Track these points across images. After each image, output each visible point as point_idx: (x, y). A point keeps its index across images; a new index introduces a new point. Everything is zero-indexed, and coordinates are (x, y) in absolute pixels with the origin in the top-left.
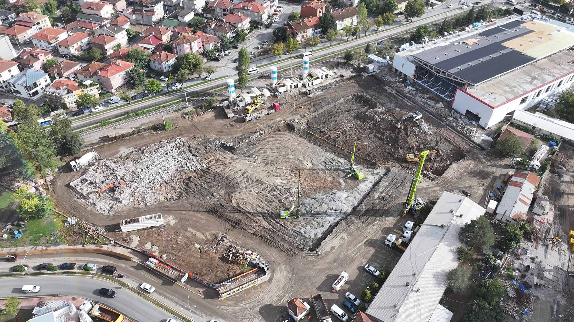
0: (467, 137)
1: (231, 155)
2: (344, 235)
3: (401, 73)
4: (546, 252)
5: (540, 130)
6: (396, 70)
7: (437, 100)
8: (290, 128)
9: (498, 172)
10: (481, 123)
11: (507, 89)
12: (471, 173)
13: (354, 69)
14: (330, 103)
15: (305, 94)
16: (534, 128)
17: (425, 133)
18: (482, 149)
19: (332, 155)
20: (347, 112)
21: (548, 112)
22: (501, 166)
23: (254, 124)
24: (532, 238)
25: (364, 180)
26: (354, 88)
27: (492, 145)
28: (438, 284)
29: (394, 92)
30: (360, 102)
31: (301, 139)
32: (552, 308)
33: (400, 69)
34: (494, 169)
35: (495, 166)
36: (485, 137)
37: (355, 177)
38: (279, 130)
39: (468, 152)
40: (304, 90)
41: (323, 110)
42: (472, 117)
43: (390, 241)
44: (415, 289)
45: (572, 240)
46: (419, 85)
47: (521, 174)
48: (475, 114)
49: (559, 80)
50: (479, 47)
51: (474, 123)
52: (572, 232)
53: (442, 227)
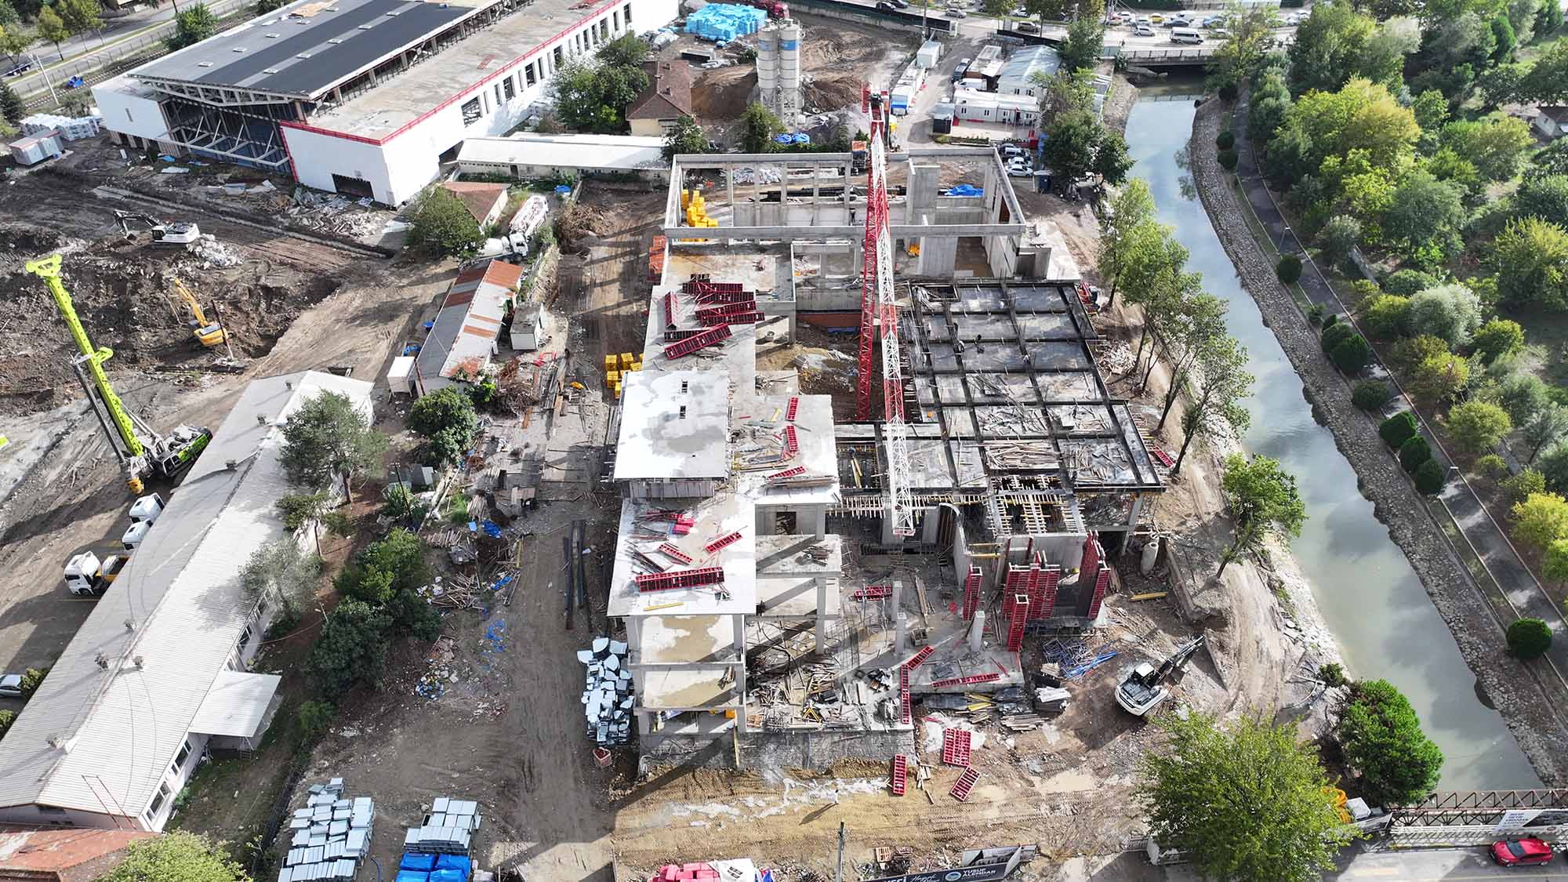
0: (346, 240)
3: (138, 140)
4: (549, 425)
5: (530, 168)
7: (254, 176)
9: (425, 294)
10: (378, 195)
11: (421, 94)
12: (354, 319)
16: (514, 168)
17: (218, 265)
18: (389, 254)
21: (543, 129)
22: (436, 278)
24: (512, 405)
25: (14, 450)
27: (413, 238)
28: (218, 619)
29: (122, 194)
32: (567, 542)
33: (131, 131)
34: (418, 290)
35: (422, 281)
36: (394, 226)
39: (345, 274)
42: (353, 189)
43: (77, 577)
44: (130, 664)
45: (611, 375)
46: (201, 157)
47: (474, 274)
48: (353, 176)
49: (551, 48)
50: (333, 16)
51: (363, 202)
52: (611, 359)
53: (231, 467)
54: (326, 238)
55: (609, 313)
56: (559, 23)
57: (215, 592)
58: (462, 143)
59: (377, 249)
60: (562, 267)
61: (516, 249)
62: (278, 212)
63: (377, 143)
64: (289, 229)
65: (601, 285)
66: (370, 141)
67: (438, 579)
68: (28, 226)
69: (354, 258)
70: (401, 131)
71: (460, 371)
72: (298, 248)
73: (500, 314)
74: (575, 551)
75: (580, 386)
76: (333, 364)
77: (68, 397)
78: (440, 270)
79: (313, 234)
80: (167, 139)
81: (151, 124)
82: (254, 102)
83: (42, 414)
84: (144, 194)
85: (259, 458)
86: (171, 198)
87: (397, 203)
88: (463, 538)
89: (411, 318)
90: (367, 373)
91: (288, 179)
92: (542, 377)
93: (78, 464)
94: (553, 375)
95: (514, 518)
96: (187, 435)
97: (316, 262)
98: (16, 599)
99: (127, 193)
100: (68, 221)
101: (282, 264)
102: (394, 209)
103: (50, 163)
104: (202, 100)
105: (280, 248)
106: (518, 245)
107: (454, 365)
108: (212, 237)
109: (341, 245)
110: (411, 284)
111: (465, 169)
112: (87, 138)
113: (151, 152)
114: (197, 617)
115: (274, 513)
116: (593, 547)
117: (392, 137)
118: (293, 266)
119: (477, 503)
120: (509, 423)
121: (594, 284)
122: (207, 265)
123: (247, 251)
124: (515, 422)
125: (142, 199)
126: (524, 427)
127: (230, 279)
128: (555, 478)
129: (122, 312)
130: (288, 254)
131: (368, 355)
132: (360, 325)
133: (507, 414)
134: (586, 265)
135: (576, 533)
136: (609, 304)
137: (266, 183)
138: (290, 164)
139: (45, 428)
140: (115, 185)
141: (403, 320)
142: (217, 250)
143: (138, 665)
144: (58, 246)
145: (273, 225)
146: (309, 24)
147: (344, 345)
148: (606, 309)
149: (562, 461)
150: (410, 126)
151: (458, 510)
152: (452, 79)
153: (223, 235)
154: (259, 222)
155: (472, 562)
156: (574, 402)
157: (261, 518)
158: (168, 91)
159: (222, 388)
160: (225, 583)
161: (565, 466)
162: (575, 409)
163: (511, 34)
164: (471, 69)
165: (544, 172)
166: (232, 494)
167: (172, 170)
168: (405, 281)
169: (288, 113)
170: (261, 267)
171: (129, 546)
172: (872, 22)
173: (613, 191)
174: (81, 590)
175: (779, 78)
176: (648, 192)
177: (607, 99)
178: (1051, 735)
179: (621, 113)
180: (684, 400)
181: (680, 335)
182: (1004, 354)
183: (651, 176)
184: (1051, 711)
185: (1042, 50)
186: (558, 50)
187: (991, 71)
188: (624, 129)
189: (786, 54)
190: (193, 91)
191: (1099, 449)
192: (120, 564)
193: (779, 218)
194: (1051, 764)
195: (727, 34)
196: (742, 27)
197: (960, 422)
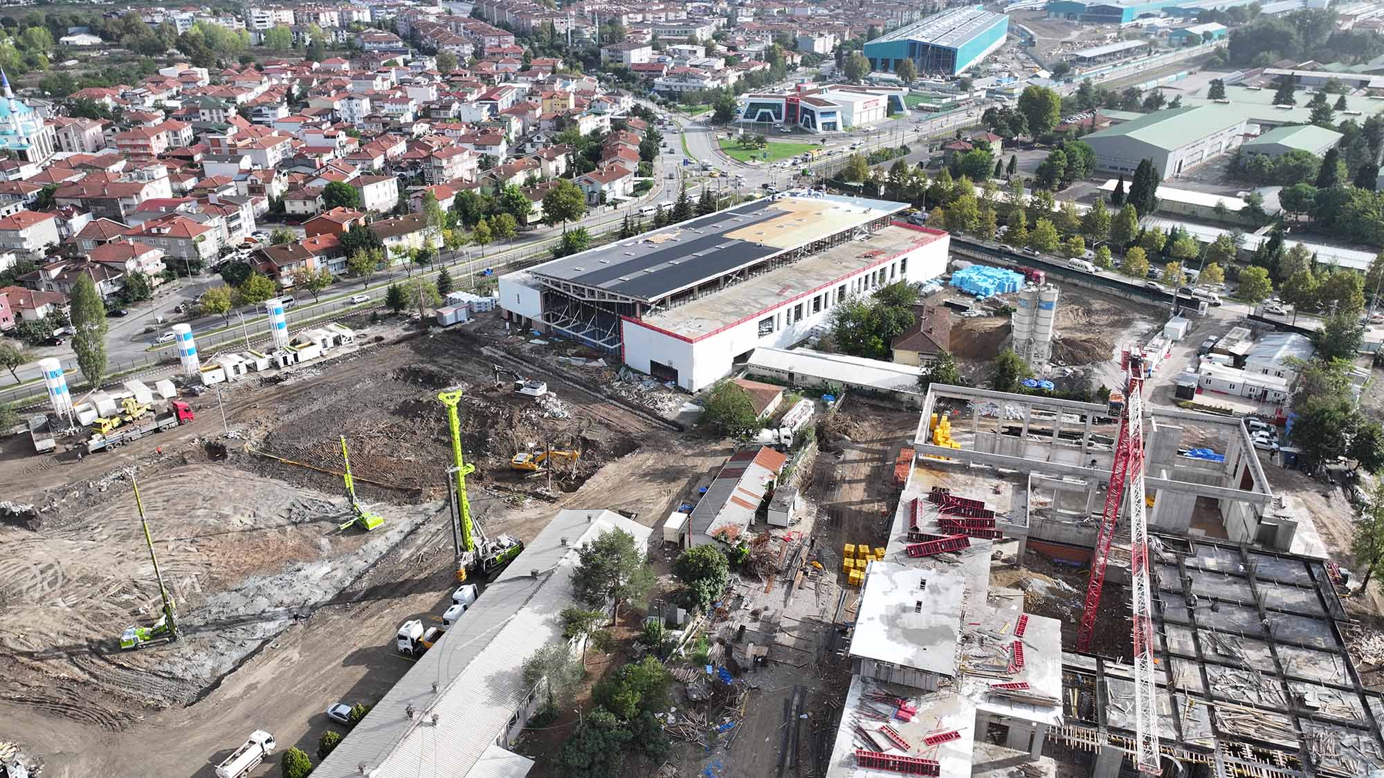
0: (651, 413)
1: (24, 533)
2: (295, 654)
3: (519, 317)
5: (804, 377)
6: (511, 314)
7: (591, 353)
8: (215, 452)
9: (704, 465)
10: (682, 381)
11: (730, 309)
12: (645, 475)
14: (335, 390)
15: (275, 380)
16: (791, 375)
17: (554, 417)
18: (678, 429)
19: (313, 493)
20: (380, 405)
21: (821, 347)
22: (715, 453)
23: (113, 455)
24: (760, 571)
25: (381, 531)
27: (701, 419)
29: (499, 354)
30: (415, 382)
31: (237, 473)
32: (788, 703)
33: (516, 310)
34: (698, 461)
35: (703, 454)
36: (689, 407)
37: (360, 528)
38: (184, 462)
39: (646, 438)
41: (315, 407)
42: (664, 374)
43: (405, 638)
44: (429, 719)
45: (848, 562)
46: (559, 335)
47: (747, 455)
48: (667, 364)
49: (837, 286)
50: (675, 244)
51: (668, 385)
52: (849, 548)
53: (534, 575)
54: (635, 408)
55: (853, 507)
56: (846, 267)
57: (501, 675)
58: (753, 350)
59: (673, 423)
60: (818, 461)
61: (783, 441)
62: (605, 383)
63: (690, 341)
64: (610, 397)
65: (850, 482)
66: (685, 339)
67: (673, 709)
68: (433, 368)
69: (653, 427)
70: (710, 335)
71: (723, 533)
72: (615, 413)
73: (763, 492)
74: (793, 713)
75: (820, 566)
76: (622, 508)
77: (430, 497)
78: (718, 448)
79: (627, 404)
80: (539, 319)
81: (531, 306)
82: (607, 300)
83: (410, 506)
84: (514, 356)
85: (556, 573)
86: (531, 361)
87: (695, 390)
88: (700, 678)
89: (689, 483)
90: (647, 520)
91: (617, 359)
92: (788, 551)
93: (425, 549)
94: (797, 552)
95: (745, 670)
96: (506, 543)
97: (625, 425)
98: (360, 645)
99: (503, 354)
100: (459, 368)
101: (600, 423)
102: (692, 394)
103: (458, 326)
104: (571, 294)
105: (600, 411)
106: (785, 437)
107: (718, 527)
108: (554, 395)
109: (646, 416)
110: (694, 455)
111: (751, 370)
112: (486, 312)
113: (524, 326)
114: (484, 693)
115: (558, 620)
116: (810, 714)
117: (703, 338)
118: (607, 426)
119: (715, 650)
120: (754, 585)
121: (843, 480)
122: (546, 415)
123: (577, 408)
124: (759, 585)
125: (512, 360)
126: (766, 592)
127: (560, 428)
128: (786, 643)
129: (480, 439)
130: (606, 416)
131: (651, 506)
132: (649, 481)
133: (754, 577)
134: (839, 463)
135: (796, 698)
136: (854, 500)
137: (601, 360)
138: (621, 349)
139: (409, 517)
140: (496, 347)
141: (683, 482)
142: (556, 406)
143: (434, 723)
144: (449, 385)
145: (599, 392)
146: (657, 248)
147: (633, 495)
148: (851, 503)
149: (794, 629)
150: (717, 332)
151: (701, 652)
152: (755, 301)
153: (562, 394)
154: (589, 388)
155: (704, 701)
156: (812, 579)
157: (548, 622)
158: (549, 285)
159: (538, 511)
160: (510, 670)
161: (796, 633)
162: (812, 585)
163: (807, 272)
164: (772, 294)
165: (814, 382)
166: (530, 597)
167: (537, 341)
168: (690, 452)
169: (629, 311)
170: (585, 423)
171: (446, 622)
172: (1122, 295)
173: (871, 406)
174: (406, 649)
175: (1033, 332)
176: (900, 411)
177: (878, 331)
179: (887, 343)
180: (921, 596)
181: (923, 537)
182: (1241, 618)
183: (905, 398)
185: (1294, 337)
186: (842, 288)
187: (1240, 349)
188: (887, 356)
189: (1043, 312)
190: (567, 287)
192: (438, 635)
193: (1017, 451)
195: (987, 291)
196: (1000, 286)
197: (1189, 676)
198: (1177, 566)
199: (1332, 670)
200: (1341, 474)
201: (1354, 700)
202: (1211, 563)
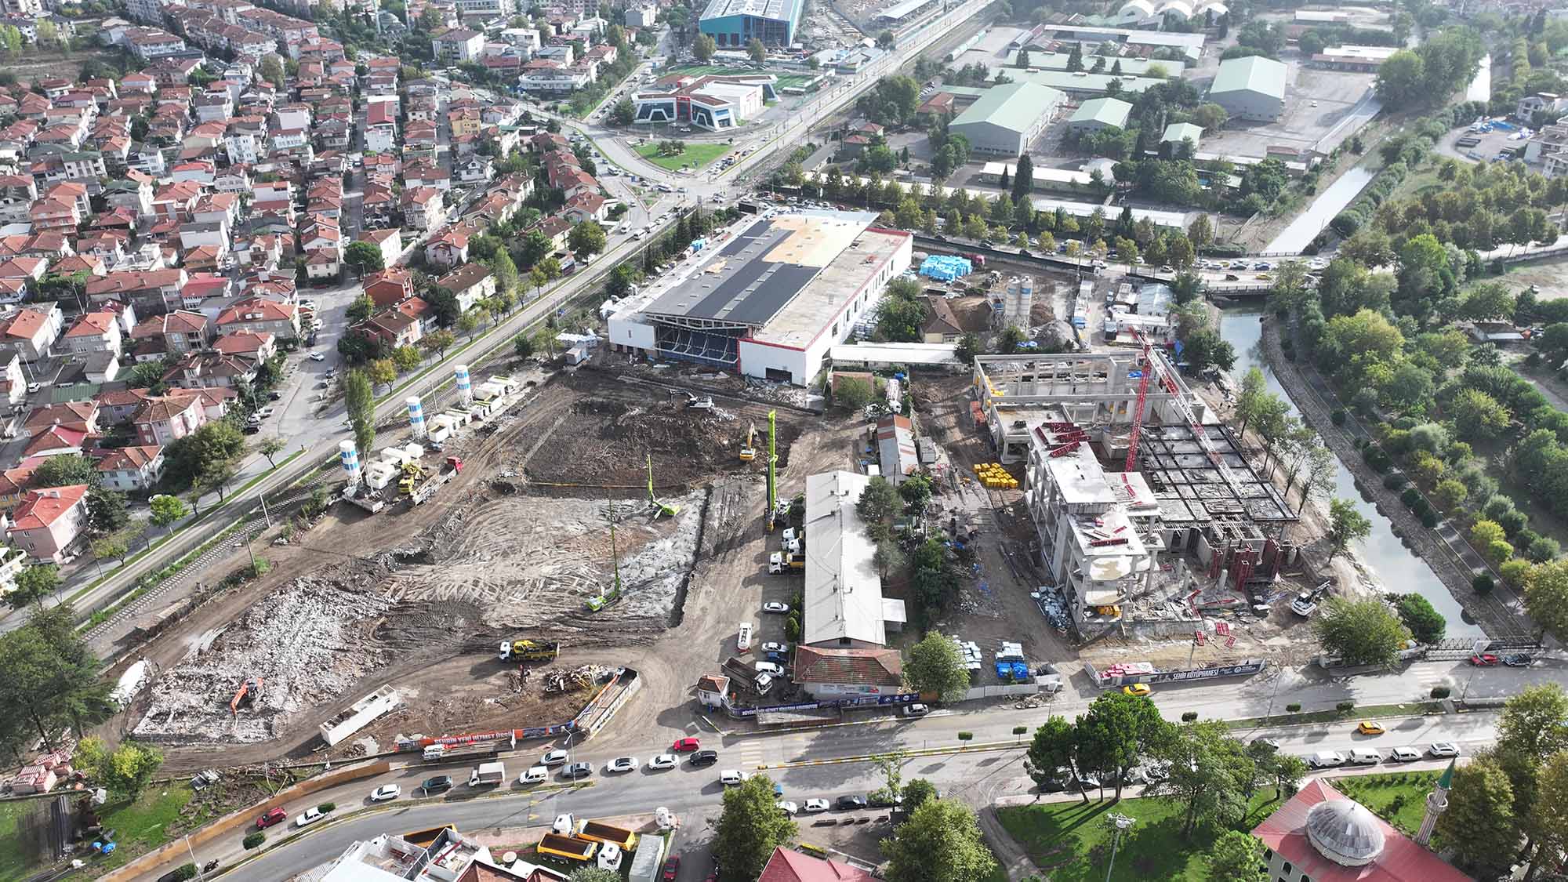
0: (787, 405)
1: (426, 568)
2: (708, 588)
3: (630, 348)
4: (961, 498)
5: (876, 363)
6: (620, 347)
7: (714, 369)
8: (503, 489)
9: (856, 433)
10: (795, 380)
11: (806, 320)
12: (822, 448)
13: (544, 365)
14: (543, 429)
15: (487, 431)
16: (866, 363)
17: (726, 420)
18: (818, 414)
19: (606, 502)
20: (583, 433)
21: (871, 338)
22: (854, 426)
23: (432, 505)
24: (940, 489)
25: (682, 514)
26: (566, 397)
27: (828, 403)
28: (869, 576)
29: (637, 380)
30: (592, 413)
31: (534, 499)
32: (999, 550)
33: (626, 342)
34: (848, 432)
35: (847, 428)
36: (811, 398)
37: (667, 515)
38: (486, 500)
39: (802, 423)
40: (480, 425)
41: (540, 443)
42: (779, 376)
44: (847, 590)
46: (677, 358)
47: (885, 419)
48: (780, 369)
49: (864, 290)
50: (731, 274)
51: (785, 383)
53: (834, 514)
54: (780, 405)
55: (961, 444)
56: (860, 273)
58: (828, 349)
59: (811, 410)
60: (923, 419)
62: (740, 390)
63: (803, 350)
64: (753, 400)
65: (948, 428)
66: (797, 349)
68: (601, 400)
69: (800, 415)
70: (812, 343)
71: (908, 471)
73: (912, 444)
75: (968, 480)
77: (692, 488)
78: (854, 422)
79: (768, 402)
80: (653, 348)
81: (646, 338)
82: (722, 327)
83: (684, 496)
84: (652, 380)
85: (843, 513)
86: (669, 382)
87: (807, 384)
88: (947, 549)
91: (734, 370)
92: (945, 475)
93: (725, 519)
94: (951, 474)
95: (968, 540)
96: (787, 502)
97: (778, 417)
99: (640, 380)
100: (622, 396)
101: (760, 419)
102: (808, 388)
103: (584, 363)
104: (687, 326)
105: (752, 410)
106: (897, 407)
107: (903, 468)
109: (790, 409)
110: (842, 429)
111: (835, 364)
112: (593, 348)
113: (637, 355)
115: (865, 534)
116: (1014, 552)
117: (809, 346)
118: (767, 420)
119: (945, 534)
120: (941, 497)
121: (945, 428)
122: (720, 420)
123: (736, 411)
124: (944, 497)
125: (651, 384)
126: (950, 499)
127: (737, 427)
128: (978, 522)
130: (761, 414)
132: (828, 451)
133: (939, 493)
134: (934, 418)
135: (1002, 547)
136: (958, 439)
137: (721, 373)
138: (738, 365)
139: (691, 503)
140: (629, 376)
141: (850, 447)
142: (723, 413)
143: (851, 591)
145: (742, 397)
146: (723, 278)
149: (977, 515)
150: (815, 340)
151: (938, 537)
152: (818, 311)
153: (717, 403)
154: (732, 396)
155: (957, 559)
156: (970, 487)
157: (860, 536)
158: (663, 321)
161: (980, 517)
162: (971, 491)
163: (835, 281)
164: (825, 304)
165: (885, 365)
166: (842, 525)
167: (661, 366)
168: (837, 428)
169: (742, 334)
173: (930, 376)
174: (784, 569)
175: (1018, 309)
176: (947, 377)
178: (1264, 624)
179: (917, 330)
180: (1080, 472)
181: (1054, 447)
182: (1200, 460)
183: (952, 369)
184: (1263, 614)
185: (1160, 286)
186: (866, 292)
187: (1132, 299)
188: (917, 339)
189: (1024, 296)
190: (683, 321)
191: (1263, 503)
193: (1032, 391)
194: (1267, 635)
195: (950, 276)
196: (958, 271)
197: (1188, 492)
198: (1160, 440)
199: (1245, 475)
200: (1211, 374)
201: (1258, 486)
202: (1174, 436)
